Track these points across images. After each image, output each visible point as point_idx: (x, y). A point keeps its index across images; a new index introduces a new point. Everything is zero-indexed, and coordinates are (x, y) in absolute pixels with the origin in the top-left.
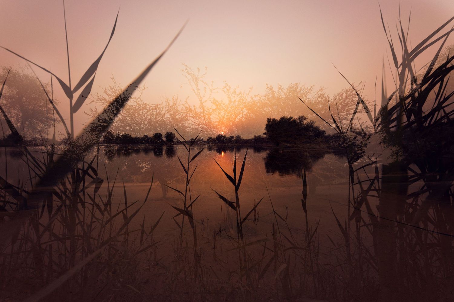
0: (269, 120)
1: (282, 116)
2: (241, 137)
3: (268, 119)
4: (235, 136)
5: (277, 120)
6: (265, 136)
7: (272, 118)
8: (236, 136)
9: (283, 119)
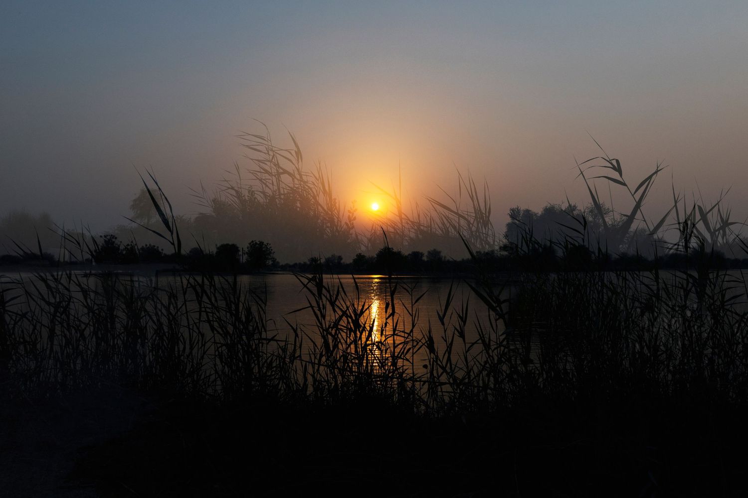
0: (514, 214)
1: (549, 205)
2: (443, 254)
3: (513, 210)
4: (426, 254)
5: (536, 215)
6: (505, 253)
7: (523, 207)
8: (429, 252)
9: (550, 211)
